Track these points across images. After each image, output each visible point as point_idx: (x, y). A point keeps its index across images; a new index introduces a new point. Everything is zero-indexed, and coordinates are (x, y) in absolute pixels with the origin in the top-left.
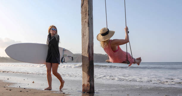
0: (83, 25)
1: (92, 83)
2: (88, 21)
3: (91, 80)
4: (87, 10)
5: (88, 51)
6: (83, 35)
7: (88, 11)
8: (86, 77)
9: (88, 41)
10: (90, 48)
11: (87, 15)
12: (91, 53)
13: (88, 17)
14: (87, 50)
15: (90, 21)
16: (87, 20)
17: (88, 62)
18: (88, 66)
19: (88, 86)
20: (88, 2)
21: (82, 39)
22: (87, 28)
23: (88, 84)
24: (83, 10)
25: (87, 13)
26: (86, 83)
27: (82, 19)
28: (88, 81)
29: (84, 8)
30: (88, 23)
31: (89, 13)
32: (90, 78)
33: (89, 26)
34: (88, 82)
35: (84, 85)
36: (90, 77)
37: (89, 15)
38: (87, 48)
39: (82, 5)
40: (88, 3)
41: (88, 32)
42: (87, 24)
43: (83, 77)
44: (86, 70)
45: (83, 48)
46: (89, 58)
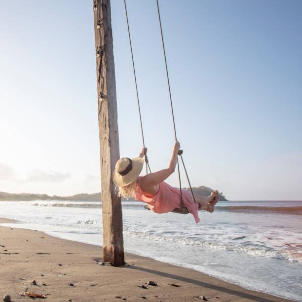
0: (102, 143)
1: (119, 246)
2: (108, 137)
3: (118, 242)
4: (107, 118)
5: (110, 188)
6: (103, 161)
7: (109, 120)
8: (109, 236)
9: (110, 170)
11: (107, 126)
13: (108, 130)
14: (109, 186)
15: (112, 136)
16: (107, 135)
17: (111, 208)
18: (111, 214)
19: (111, 252)
21: (101, 168)
22: (108, 149)
23: (112, 248)
24: (102, 120)
25: (107, 123)
26: (109, 246)
27: (100, 135)
28: (112, 243)
29: (102, 117)
30: (109, 141)
31: (111, 123)
32: (114, 238)
33: (110, 145)
34: (112, 245)
35: (105, 249)
36: (115, 234)
37: (109, 126)
38: (109, 183)
39: (100, 111)
40: (107, 106)
41: (109, 155)
42: (107, 142)
43: (104, 235)
44: (109, 222)
45: (103, 184)
46: (113, 202)
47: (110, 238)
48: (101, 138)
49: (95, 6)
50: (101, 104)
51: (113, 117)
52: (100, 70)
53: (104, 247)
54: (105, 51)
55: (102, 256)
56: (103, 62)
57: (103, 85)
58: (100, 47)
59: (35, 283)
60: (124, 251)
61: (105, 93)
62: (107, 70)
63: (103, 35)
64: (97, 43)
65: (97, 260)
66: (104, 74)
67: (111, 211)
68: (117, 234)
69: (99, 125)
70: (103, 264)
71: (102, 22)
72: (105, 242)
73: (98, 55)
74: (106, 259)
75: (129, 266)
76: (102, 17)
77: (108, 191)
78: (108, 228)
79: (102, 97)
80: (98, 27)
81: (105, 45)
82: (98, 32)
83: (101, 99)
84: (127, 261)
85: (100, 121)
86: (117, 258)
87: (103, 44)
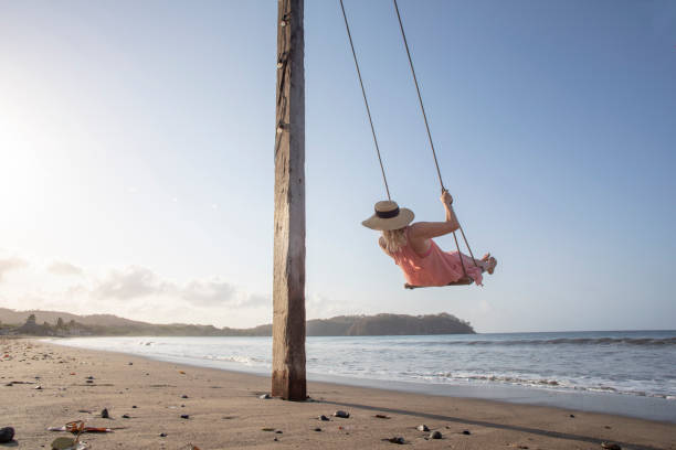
0: (278, 200)
1: (298, 367)
2: (288, 189)
3: (296, 360)
4: (288, 159)
5: (287, 269)
6: (278, 228)
7: (290, 162)
8: (281, 350)
9: (288, 241)
10: (295, 262)
11: (287, 172)
12: (296, 276)
13: (288, 177)
14: (284, 268)
15: (294, 187)
16: (285, 186)
17: (287, 302)
18: (286, 314)
19: (284, 377)
20: (291, 137)
21: (275, 240)
22: (287, 207)
23: (285, 371)
24: (279, 163)
25: (287, 167)
26: (282, 367)
27: (277, 186)
28: (286, 362)
29: (281, 157)
30: (290, 195)
31: (293, 167)
32: (290, 352)
33: (290, 201)
34: (286, 366)
35: (275, 373)
36: (291, 347)
37: (290, 171)
38: (285, 261)
39: (277, 149)
40: (289, 141)
41: (288, 217)
42: (286, 197)
43: (274, 350)
44: (282, 327)
45: (276, 266)
47: (283, 354)
48: (277, 191)
50: (279, 138)
51: (298, 157)
52: (282, 87)
53: (271, 372)
54: (291, 59)
55: (269, 389)
56: (287, 75)
57: (285, 111)
58: (284, 54)
60: (307, 378)
61: (287, 121)
62: (292, 85)
63: (288, 35)
64: (279, 47)
65: (257, 394)
66: (287, 92)
67: (286, 308)
68: (295, 347)
69: (276, 172)
70: (268, 398)
71: (288, 18)
72: (274, 363)
73: (280, 65)
74: (276, 393)
75: (313, 401)
76: (289, 10)
77: (283, 276)
78: (281, 337)
79: (282, 127)
80: (283, 24)
81: (291, 50)
82: (282, 32)
83: (280, 130)
85: (276, 165)
86: (294, 387)
87: (288, 49)
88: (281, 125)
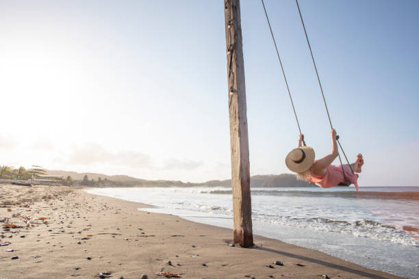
0: (232, 134)
1: (248, 229)
3: (247, 225)
4: (237, 111)
6: (233, 151)
7: (239, 112)
8: (239, 219)
10: (244, 171)
11: (237, 118)
12: (245, 179)
13: (238, 122)
14: (238, 175)
15: (242, 127)
16: (237, 127)
17: (241, 193)
18: (241, 200)
19: (241, 234)
21: (232, 157)
22: (238, 139)
23: (241, 231)
24: (232, 112)
25: (237, 115)
26: (239, 229)
27: (231, 126)
28: (242, 226)
29: (233, 109)
30: (239, 132)
31: (241, 115)
32: (244, 221)
33: (240, 136)
34: (242, 228)
35: (235, 232)
36: (244, 218)
37: (239, 118)
38: (239, 170)
39: (230, 104)
40: (237, 100)
41: (239, 145)
42: (237, 133)
43: (234, 219)
44: (239, 207)
45: (233, 171)
46: (242, 187)
47: (239, 221)
48: (231, 129)
49: (226, 8)
50: (231, 98)
52: (230, 66)
53: (234, 230)
54: (235, 49)
55: (232, 238)
56: (233, 59)
57: (233, 81)
58: (231, 45)
59: (170, 263)
60: (253, 233)
61: (235, 88)
62: (237, 66)
63: (233, 34)
64: (227, 41)
65: (228, 242)
66: (234, 70)
67: (240, 196)
68: (246, 218)
69: (230, 117)
70: (233, 246)
71: (232, 22)
72: (235, 225)
73: (229, 53)
74: (236, 241)
75: (257, 247)
76: (232, 18)
77: (238, 178)
78: (238, 212)
79: (232, 91)
80: (229, 27)
81: (235, 43)
82: (228, 32)
83: (231, 93)
84: (256, 242)
85: (230, 113)
86: (246, 240)
87: (233, 42)
88: (232, 90)
